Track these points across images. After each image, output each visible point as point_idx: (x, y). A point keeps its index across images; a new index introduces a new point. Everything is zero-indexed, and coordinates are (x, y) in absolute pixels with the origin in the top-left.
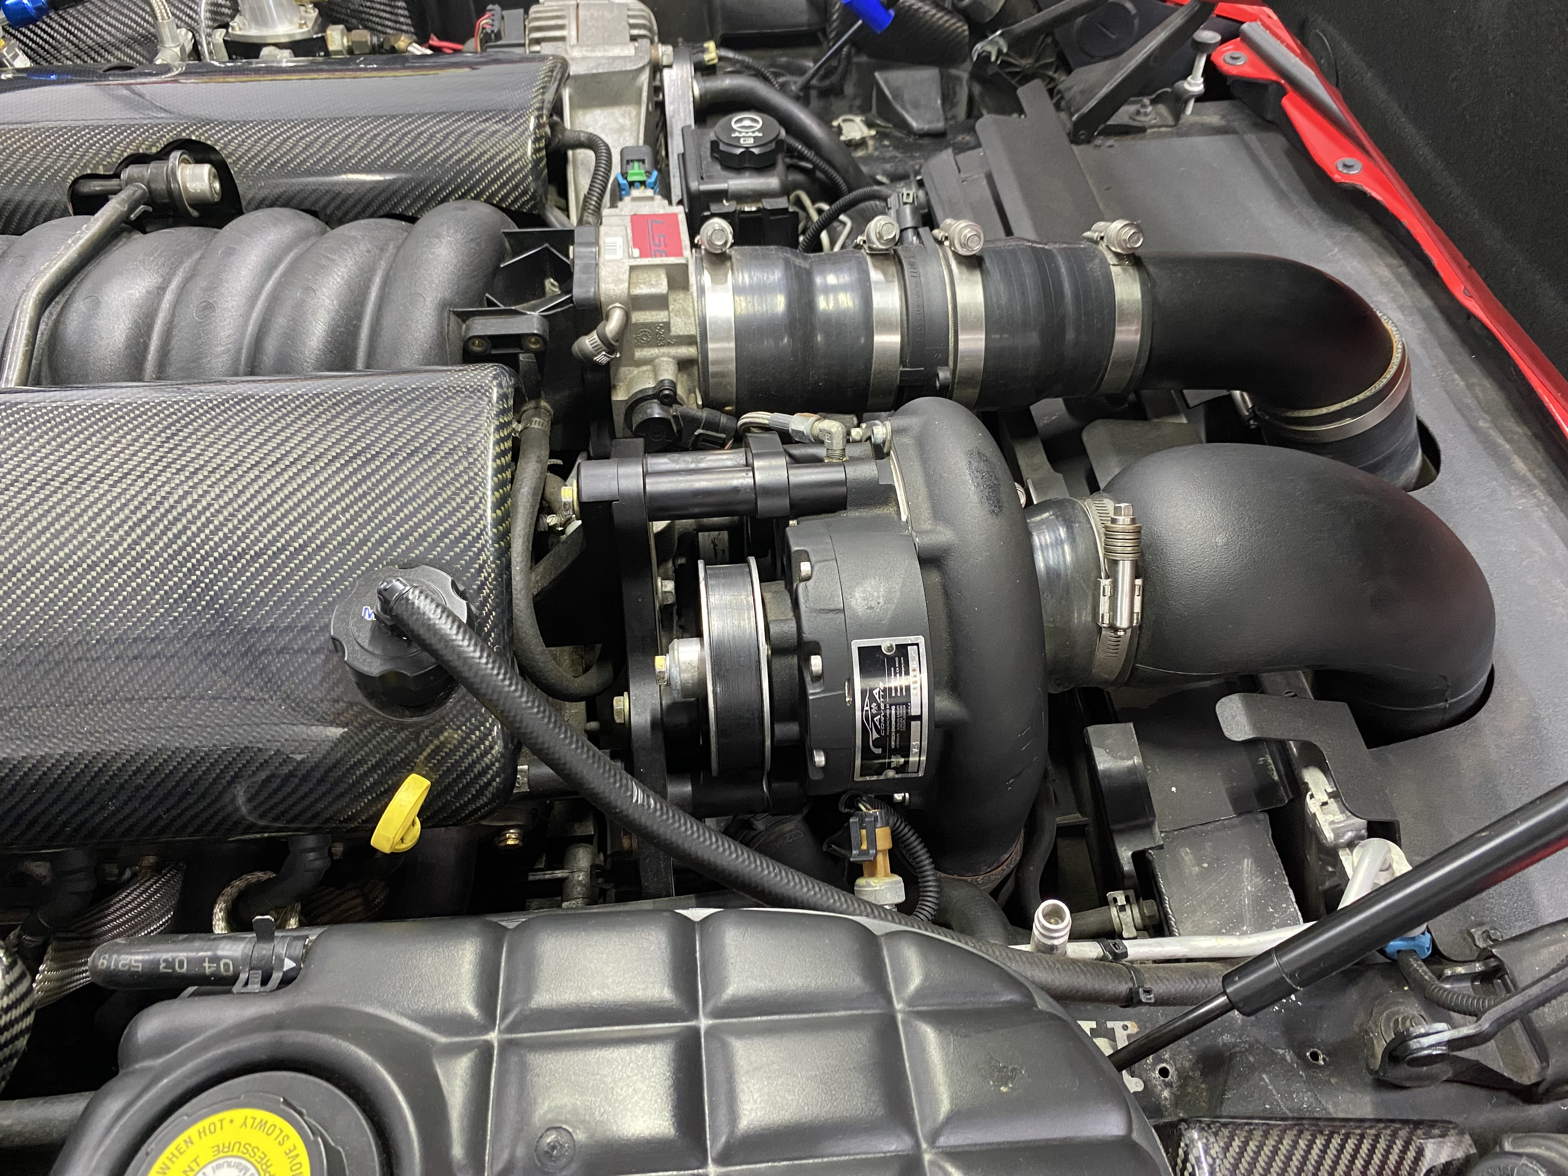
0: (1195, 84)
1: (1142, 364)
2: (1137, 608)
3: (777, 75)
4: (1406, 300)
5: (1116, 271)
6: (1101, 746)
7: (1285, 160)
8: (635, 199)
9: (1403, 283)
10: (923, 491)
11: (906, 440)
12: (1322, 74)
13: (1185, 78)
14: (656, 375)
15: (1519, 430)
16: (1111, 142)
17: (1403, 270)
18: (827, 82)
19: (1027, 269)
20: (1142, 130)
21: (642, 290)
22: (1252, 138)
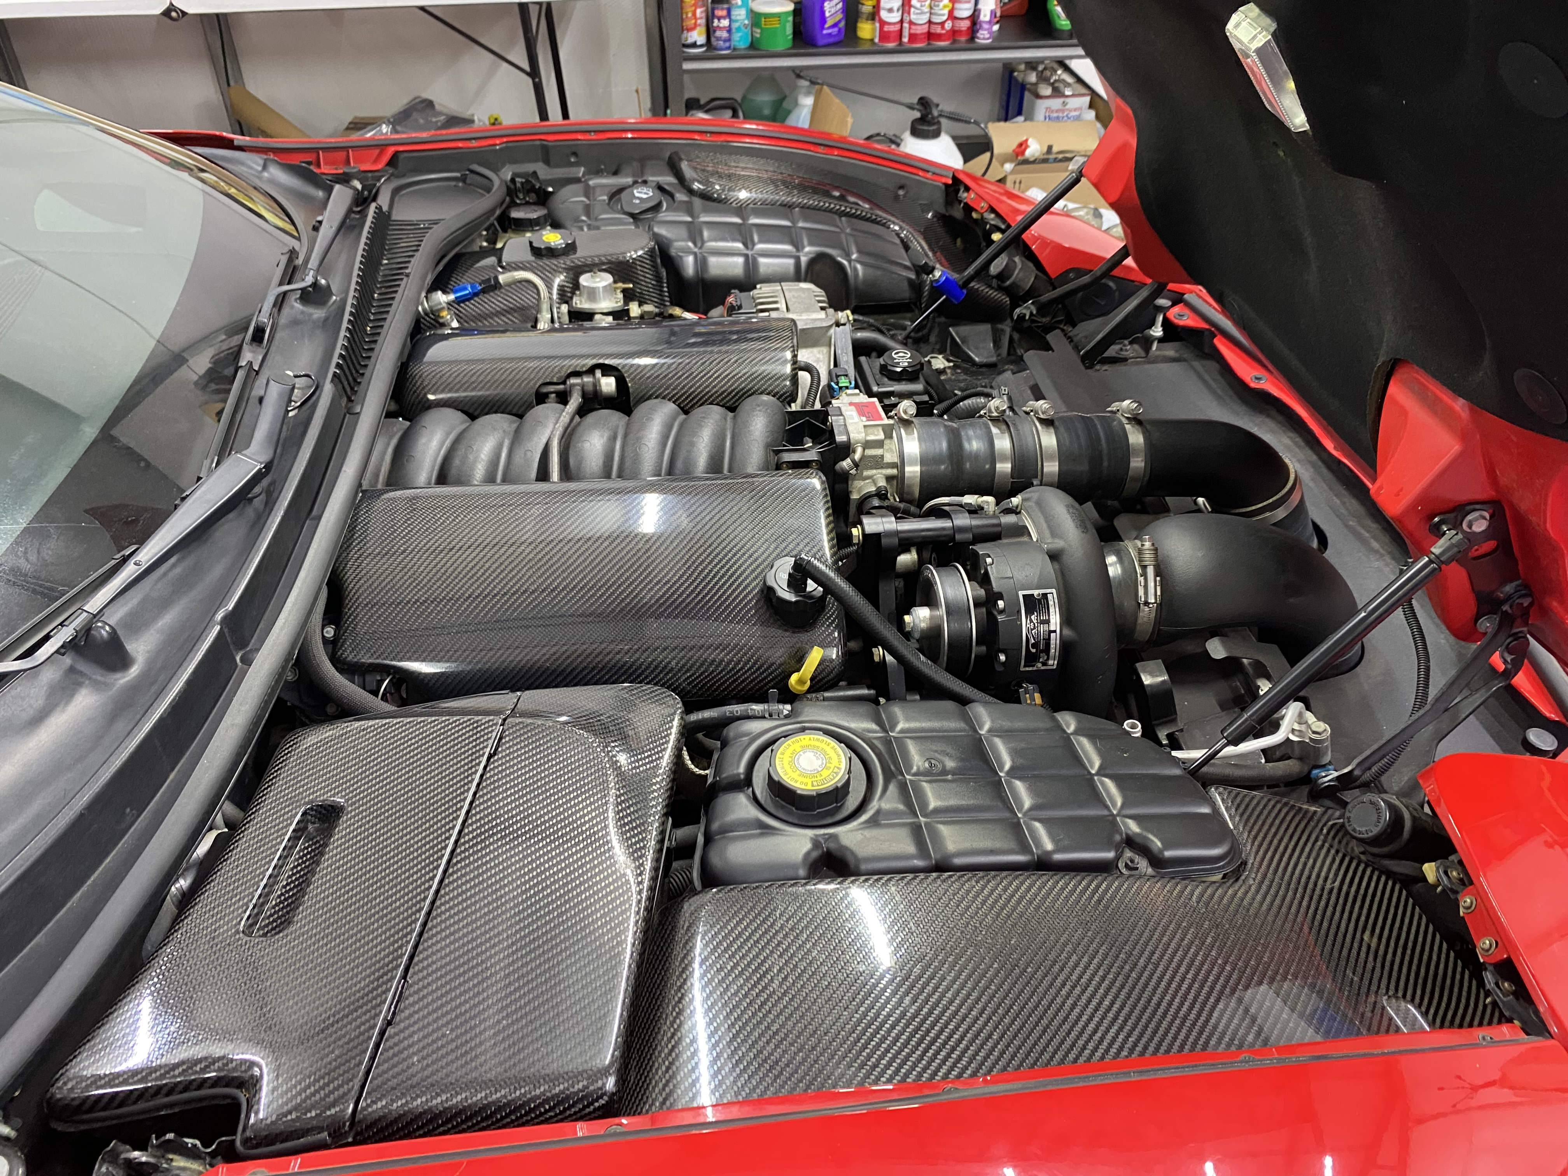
0: (1157, 331)
1: (1146, 478)
2: (1159, 593)
3: (889, 330)
4: (1301, 456)
5: (1128, 427)
6: (1144, 672)
7: (1219, 377)
8: (848, 395)
9: (1299, 447)
10: (1045, 525)
11: (1031, 504)
12: (1236, 323)
13: (1150, 328)
14: (875, 484)
15: (1374, 526)
16: (1105, 367)
17: (1298, 439)
18: (920, 334)
19: (1079, 426)
20: (1125, 360)
21: (871, 438)
22: (1197, 364)
